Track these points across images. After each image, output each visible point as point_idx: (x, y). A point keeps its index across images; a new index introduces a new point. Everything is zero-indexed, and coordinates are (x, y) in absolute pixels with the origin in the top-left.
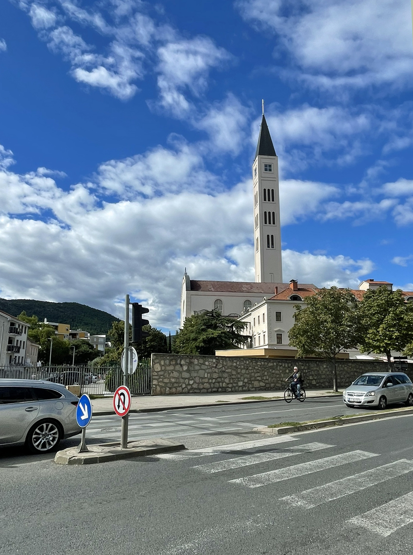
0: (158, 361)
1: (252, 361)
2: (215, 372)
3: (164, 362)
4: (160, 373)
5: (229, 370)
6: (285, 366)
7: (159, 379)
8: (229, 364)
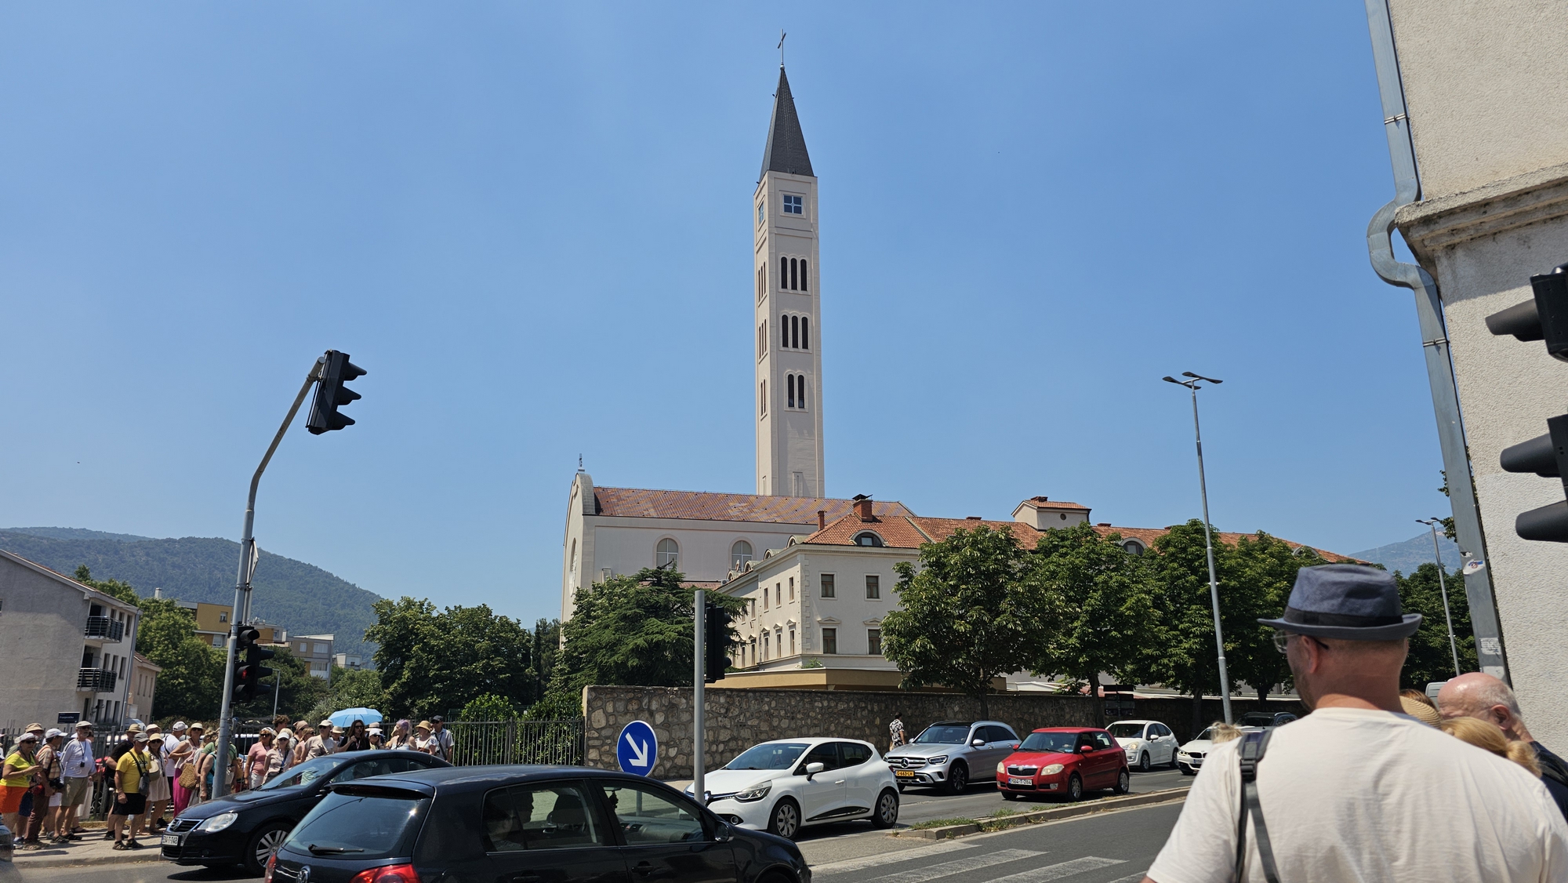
0: (599, 703)
1: (802, 700)
2: (725, 727)
3: (614, 706)
4: (603, 733)
5: (755, 722)
6: (873, 708)
7: (602, 746)
8: (754, 705)
